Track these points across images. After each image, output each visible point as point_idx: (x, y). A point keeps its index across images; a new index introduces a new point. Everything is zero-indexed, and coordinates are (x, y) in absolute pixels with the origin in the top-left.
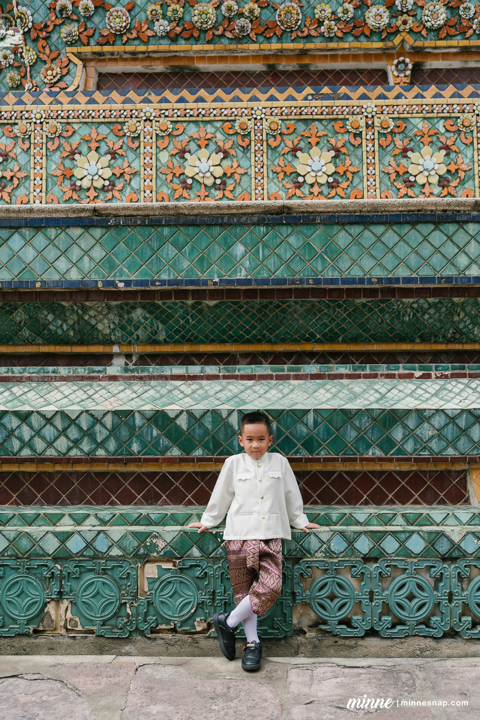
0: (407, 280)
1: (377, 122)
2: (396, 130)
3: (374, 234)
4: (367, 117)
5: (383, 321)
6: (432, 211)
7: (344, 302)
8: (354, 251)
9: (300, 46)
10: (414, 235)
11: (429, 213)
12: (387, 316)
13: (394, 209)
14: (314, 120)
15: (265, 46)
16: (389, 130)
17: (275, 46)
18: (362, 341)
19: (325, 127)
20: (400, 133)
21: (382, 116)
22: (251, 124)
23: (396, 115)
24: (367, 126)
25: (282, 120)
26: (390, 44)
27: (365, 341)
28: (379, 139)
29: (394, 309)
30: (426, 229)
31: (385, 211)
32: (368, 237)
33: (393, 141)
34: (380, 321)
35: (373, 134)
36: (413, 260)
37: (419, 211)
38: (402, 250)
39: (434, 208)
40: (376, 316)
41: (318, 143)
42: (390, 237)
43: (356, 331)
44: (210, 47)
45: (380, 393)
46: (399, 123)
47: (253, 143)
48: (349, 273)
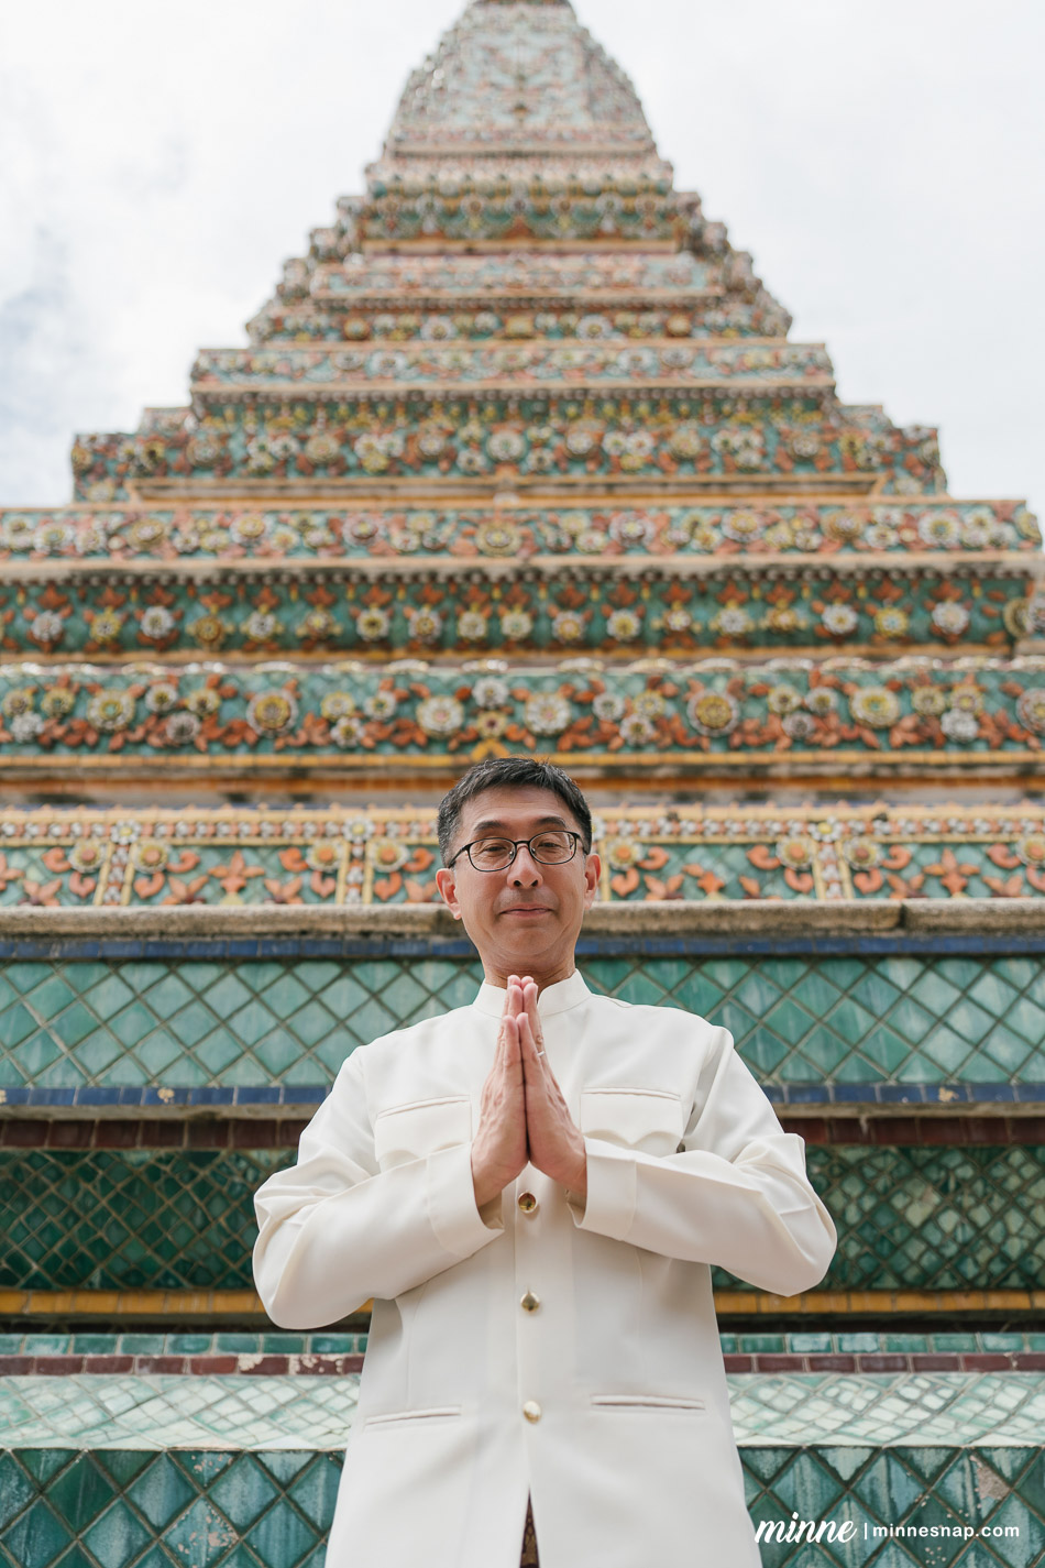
0: (253, 1095)
1: (372, 851)
2: (413, 866)
3: (188, 985)
4: (352, 843)
5: (206, 1223)
6: (334, 934)
7: (96, 1158)
8: (129, 1027)
9: (290, 760)
10: (286, 990)
11: (327, 937)
12: (217, 1206)
13: (245, 929)
14: (240, 847)
15: (224, 760)
16: (396, 866)
17: (242, 759)
18: (158, 1285)
19: (264, 860)
20: (420, 872)
21: (384, 841)
22: (105, 853)
23: (413, 839)
24: (352, 858)
25: (175, 847)
26: (463, 759)
27: (164, 1286)
28: (374, 883)
29: (233, 1185)
30: (316, 974)
31: (222, 933)
32: (171, 990)
33: (403, 886)
34: (199, 1220)
35: (363, 872)
36: (278, 1047)
37: (303, 933)
38: (253, 1022)
39: (338, 927)
40: (187, 1206)
41: (241, 890)
42: (228, 991)
43: (136, 1251)
44: (116, 760)
45: (106, 1410)
46: (417, 852)
47: (100, 889)
48: (107, 1077)
